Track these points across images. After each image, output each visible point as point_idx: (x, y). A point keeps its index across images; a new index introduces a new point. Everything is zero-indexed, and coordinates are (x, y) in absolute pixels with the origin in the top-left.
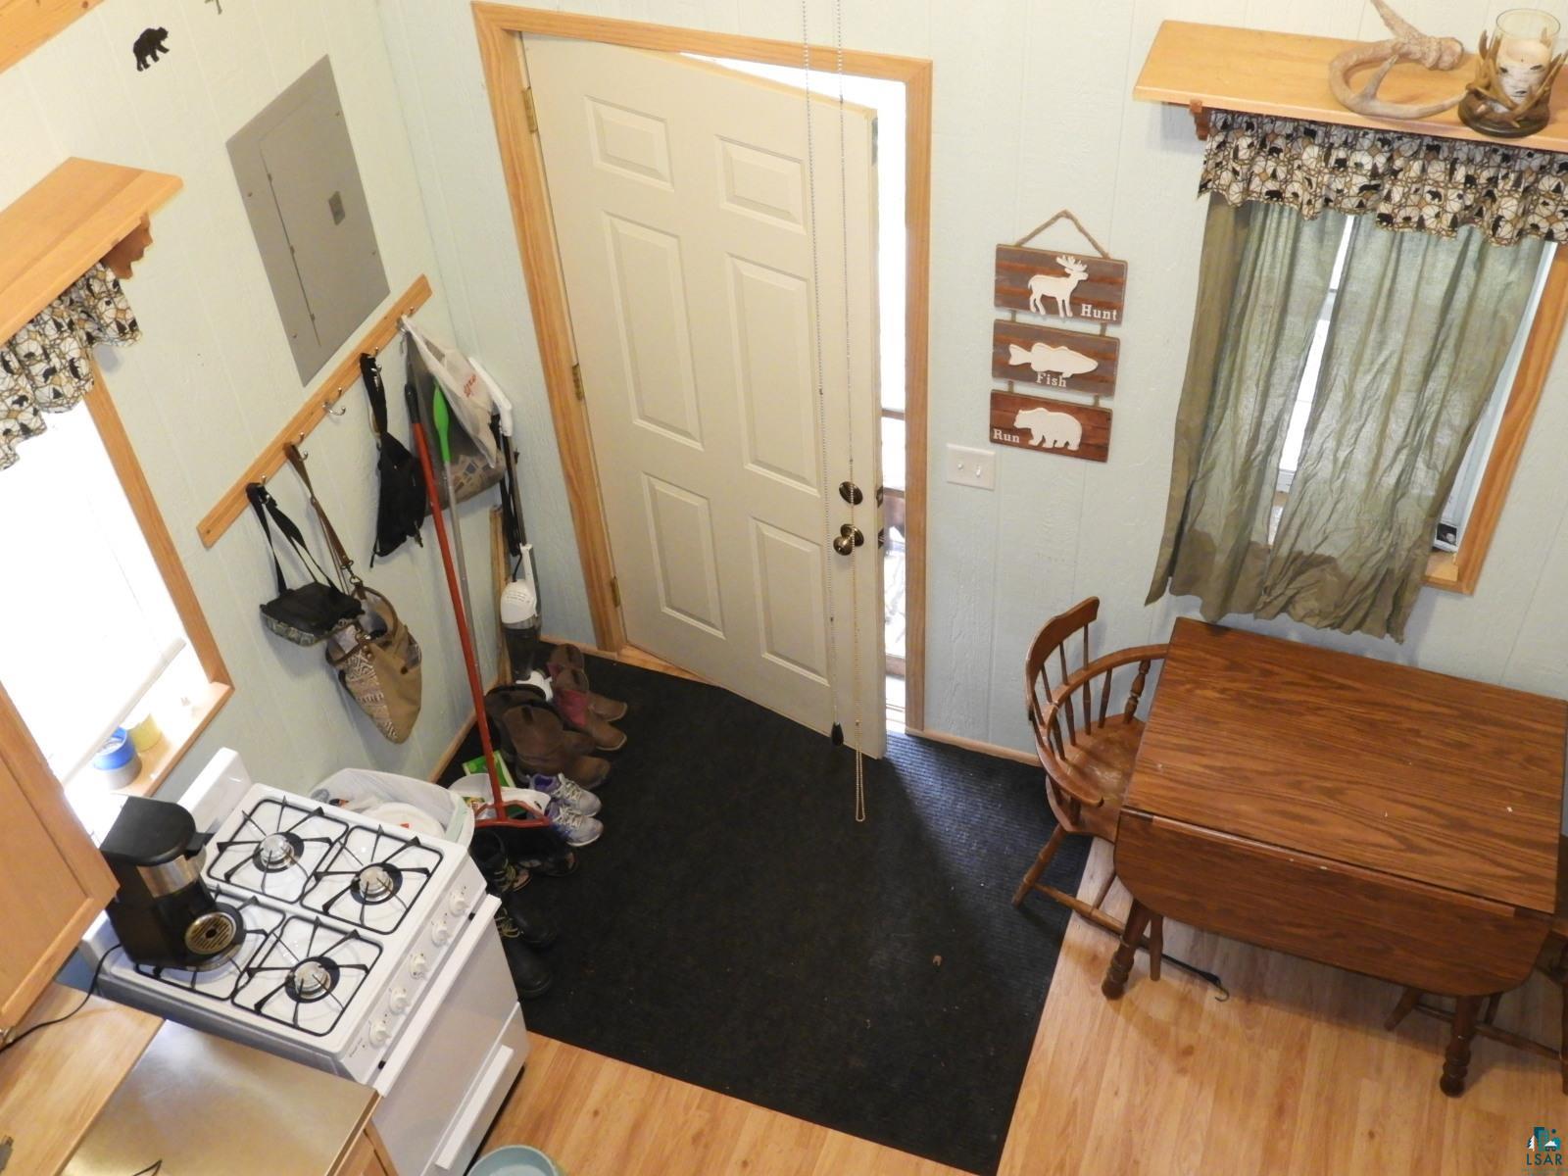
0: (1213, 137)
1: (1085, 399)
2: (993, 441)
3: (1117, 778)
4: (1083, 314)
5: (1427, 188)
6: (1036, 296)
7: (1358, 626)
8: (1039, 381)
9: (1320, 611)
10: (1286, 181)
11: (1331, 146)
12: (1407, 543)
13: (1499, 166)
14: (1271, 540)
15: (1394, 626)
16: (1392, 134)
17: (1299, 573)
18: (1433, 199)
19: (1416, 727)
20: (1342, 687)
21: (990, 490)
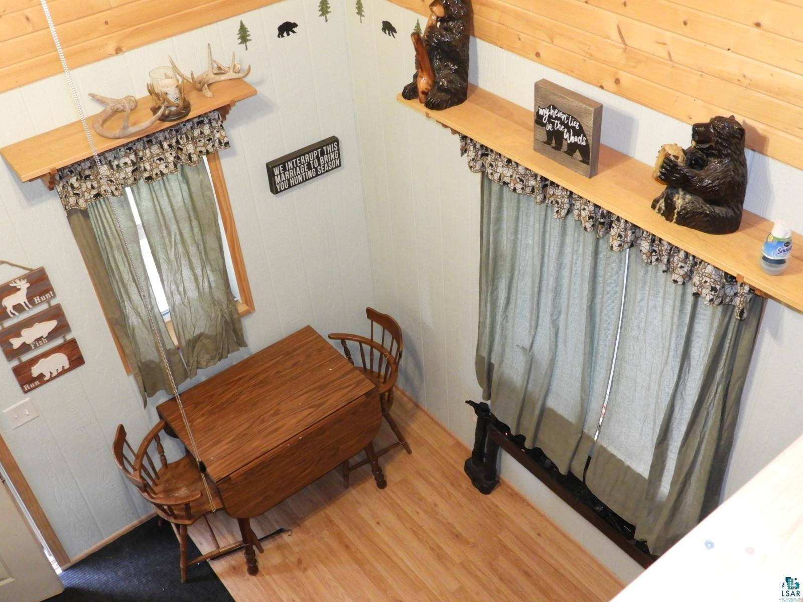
0: (58, 185)
1: (59, 341)
2: (25, 392)
3: (185, 490)
4: (37, 303)
5: (156, 159)
6: (10, 309)
7: (228, 352)
8: (33, 348)
9: (211, 357)
10: (99, 187)
11: (110, 162)
12: (225, 307)
13: (176, 135)
14: (176, 343)
15: (241, 342)
16: (130, 144)
17: (194, 347)
18: (160, 161)
19: (277, 371)
20: (240, 379)
21: (37, 417)
